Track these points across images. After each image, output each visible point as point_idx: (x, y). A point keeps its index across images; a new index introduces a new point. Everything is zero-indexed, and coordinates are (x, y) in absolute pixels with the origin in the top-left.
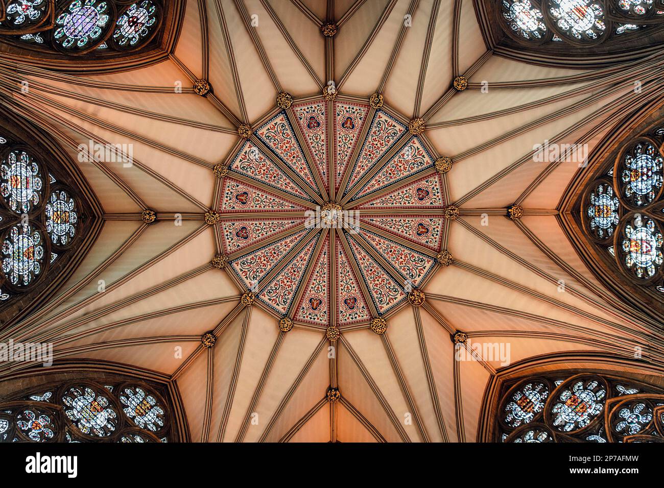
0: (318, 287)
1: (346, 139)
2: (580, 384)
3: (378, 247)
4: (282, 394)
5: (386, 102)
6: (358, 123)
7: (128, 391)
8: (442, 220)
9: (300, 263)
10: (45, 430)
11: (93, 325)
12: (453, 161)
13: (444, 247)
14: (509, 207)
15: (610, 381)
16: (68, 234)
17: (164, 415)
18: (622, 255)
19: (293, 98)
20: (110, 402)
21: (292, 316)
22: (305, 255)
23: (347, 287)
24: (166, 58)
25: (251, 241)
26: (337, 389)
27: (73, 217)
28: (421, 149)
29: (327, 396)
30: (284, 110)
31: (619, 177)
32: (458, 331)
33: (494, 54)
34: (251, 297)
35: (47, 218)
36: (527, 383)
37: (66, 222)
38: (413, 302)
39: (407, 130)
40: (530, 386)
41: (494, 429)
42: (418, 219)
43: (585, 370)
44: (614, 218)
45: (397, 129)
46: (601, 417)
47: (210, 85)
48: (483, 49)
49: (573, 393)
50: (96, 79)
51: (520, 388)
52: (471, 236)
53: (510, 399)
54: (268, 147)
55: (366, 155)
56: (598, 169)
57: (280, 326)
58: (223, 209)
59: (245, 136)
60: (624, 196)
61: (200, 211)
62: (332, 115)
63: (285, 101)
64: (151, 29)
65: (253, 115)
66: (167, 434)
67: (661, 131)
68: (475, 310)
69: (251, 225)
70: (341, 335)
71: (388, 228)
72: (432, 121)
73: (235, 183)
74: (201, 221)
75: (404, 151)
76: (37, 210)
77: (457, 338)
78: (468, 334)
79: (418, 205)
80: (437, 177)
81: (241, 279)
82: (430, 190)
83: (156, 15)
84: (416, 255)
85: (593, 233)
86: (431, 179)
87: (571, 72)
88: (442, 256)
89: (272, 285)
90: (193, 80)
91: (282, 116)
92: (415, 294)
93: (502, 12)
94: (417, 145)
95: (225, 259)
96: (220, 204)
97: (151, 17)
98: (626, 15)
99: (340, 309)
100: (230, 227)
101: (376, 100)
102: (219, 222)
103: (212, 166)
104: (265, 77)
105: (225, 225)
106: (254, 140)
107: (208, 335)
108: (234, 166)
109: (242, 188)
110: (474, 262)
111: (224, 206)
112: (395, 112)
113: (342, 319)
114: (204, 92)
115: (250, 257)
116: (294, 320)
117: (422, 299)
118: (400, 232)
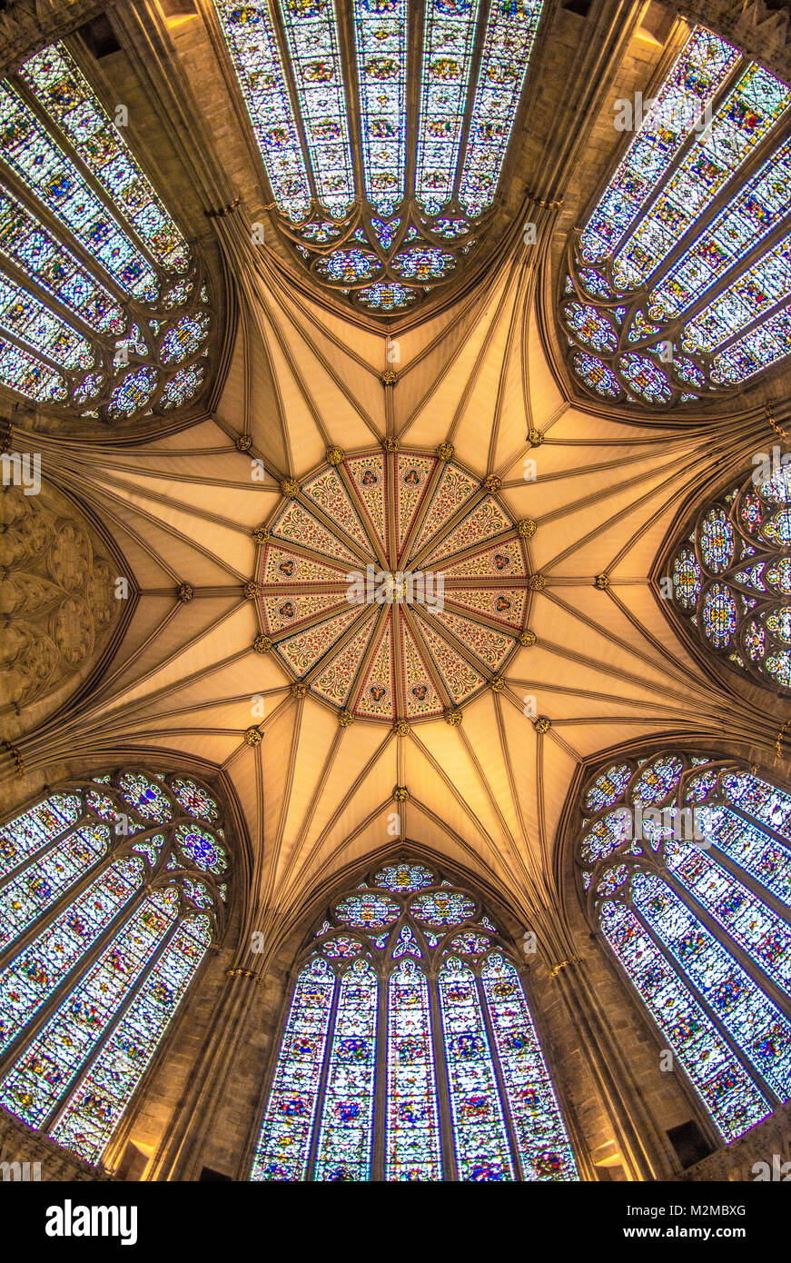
0: (484, 602)
1: (306, 571)
2: (569, 323)
3: (434, 530)
4: (603, 641)
5: (263, 525)
6: (286, 556)
7: (590, 804)
8: (400, 456)
9: (455, 624)
10: (618, 872)
11: (520, 845)
12: (330, 448)
13: (432, 452)
14: (384, 384)
15: (562, 299)
16: (421, 872)
17: (617, 766)
18: (432, 280)
19: (259, 634)
20: (599, 819)
21: (517, 633)
22: (445, 618)
23: (484, 566)
24: (225, 772)
25: (431, 683)
26: (597, 578)
27: (403, 868)
28: (316, 482)
29: (604, 589)
30: (273, 645)
31: (351, 284)
32: (528, 439)
33: (215, 412)
34: (496, 681)
35: (405, 889)
36: (575, 373)
37: (408, 874)
38: (498, 488)
39: (294, 498)
40: (578, 370)
41: (624, 409)
42: (399, 483)
43: (555, 318)
44: (394, 287)
45: (292, 511)
46: (598, 309)
47: (249, 729)
48: (210, 423)
49: (580, 330)
50: (256, 843)
51: (581, 379)
52: (418, 422)
53: (593, 390)
54: (317, 663)
55: (323, 546)
56: (342, 303)
57: (530, 644)
58: (391, 716)
59: (304, 691)
60: (371, 280)
61: (395, 740)
62: (278, 588)
63: (263, 643)
64: (199, 786)
65: (281, 682)
66: (635, 760)
67: (306, 256)
68: (503, 419)
69: (410, 683)
70: (538, 574)
71: (410, 518)
72: (284, 470)
73: (361, 702)
74: (407, 740)
75: (319, 502)
76: (398, 898)
77: (535, 440)
78: (531, 429)
79: (383, 484)
80: (349, 463)
81: (475, 693)
82: (364, 470)
83: (185, 779)
84: (443, 485)
85: (410, 305)
86: (351, 468)
87: (240, 336)
88: (443, 455)
89: (481, 656)
90: (247, 747)
91: (280, 648)
92: (489, 486)
93: (175, 408)
94: (311, 486)
95: (451, 712)
96: (386, 719)
97: (188, 785)
98: (192, 297)
99: (509, 574)
100: (413, 708)
101: (260, 535)
102: (407, 720)
103: (341, 728)
104: (237, 667)
105: (411, 713)
106: (309, 681)
107: (538, 727)
108: (341, 704)
109: (366, 695)
110: (450, 419)
111: (388, 715)
112: (274, 514)
113: (521, 572)
114: (258, 736)
115: (449, 684)
116: (522, 630)
117: (495, 478)
118: (416, 504)
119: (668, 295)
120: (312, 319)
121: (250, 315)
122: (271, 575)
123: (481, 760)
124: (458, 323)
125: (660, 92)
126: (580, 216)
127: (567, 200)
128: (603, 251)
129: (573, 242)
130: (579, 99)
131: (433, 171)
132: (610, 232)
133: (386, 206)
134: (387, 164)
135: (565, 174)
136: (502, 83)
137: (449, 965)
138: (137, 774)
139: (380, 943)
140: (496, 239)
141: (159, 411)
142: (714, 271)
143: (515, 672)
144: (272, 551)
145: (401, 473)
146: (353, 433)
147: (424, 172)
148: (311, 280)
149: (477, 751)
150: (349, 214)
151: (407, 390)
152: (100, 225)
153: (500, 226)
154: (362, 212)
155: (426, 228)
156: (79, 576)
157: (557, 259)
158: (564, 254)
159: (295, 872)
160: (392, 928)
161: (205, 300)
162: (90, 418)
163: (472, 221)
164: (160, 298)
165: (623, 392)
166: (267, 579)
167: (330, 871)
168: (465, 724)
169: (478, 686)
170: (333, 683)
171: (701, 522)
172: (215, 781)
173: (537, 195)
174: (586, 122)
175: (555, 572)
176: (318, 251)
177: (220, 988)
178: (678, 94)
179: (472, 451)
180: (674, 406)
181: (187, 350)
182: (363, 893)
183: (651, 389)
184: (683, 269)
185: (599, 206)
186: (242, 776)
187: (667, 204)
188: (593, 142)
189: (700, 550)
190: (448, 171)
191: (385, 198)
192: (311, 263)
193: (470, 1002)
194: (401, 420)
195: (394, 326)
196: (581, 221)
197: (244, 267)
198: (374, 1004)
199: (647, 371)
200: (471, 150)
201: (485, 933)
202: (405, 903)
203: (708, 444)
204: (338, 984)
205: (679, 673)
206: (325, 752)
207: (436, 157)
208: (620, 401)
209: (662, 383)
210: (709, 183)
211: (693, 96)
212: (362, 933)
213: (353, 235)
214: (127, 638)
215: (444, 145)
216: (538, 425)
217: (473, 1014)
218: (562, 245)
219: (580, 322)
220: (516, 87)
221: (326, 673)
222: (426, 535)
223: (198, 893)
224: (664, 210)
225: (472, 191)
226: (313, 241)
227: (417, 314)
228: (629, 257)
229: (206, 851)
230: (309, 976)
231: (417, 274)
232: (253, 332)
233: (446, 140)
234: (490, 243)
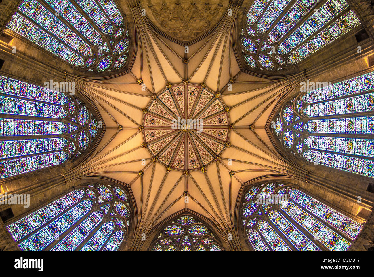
0: (180, 155)
1: (191, 100)
2: (268, 185)
3: (204, 141)
4: (167, 193)
5: (207, 86)
6: (196, 93)
7: (116, 188)
8: (227, 130)
9: (174, 146)
10: (94, 196)
11: (103, 165)
12: (230, 108)
13: (228, 140)
14: (250, 126)
15: (276, 183)
16: (95, 134)
17: (127, 197)
18: (283, 141)
19: (172, 84)
20: (111, 190)
21: (171, 166)
22: (176, 143)
23: (192, 156)
24: (129, 72)
25: (155, 138)
26: (187, 192)
28: (220, 103)
29: (184, 194)
30: (168, 88)
31: (282, 115)
32: (232, 171)
33: (243, 72)
34: (155, 159)
35: (90, 128)
36: (252, 186)
37: (95, 129)
38: (216, 161)
39: (215, 96)
40: (254, 187)
41: (241, 202)
42: (219, 130)
43: (270, 180)
44: (281, 129)
45: (211, 96)
47: (142, 80)
48: (239, 70)
49: (266, 188)
50: (106, 81)
51: (250, 188)
52: (238, 137)
53: (247, 192)
54: (162, 102)
55: (199, 105)
56: (277, 112)
57: (166, 170)
58: (145, 125)
59: (154, 98)
60: (283, 122)
61: (137, 126)
62: (186, 90)
63: (169, 85)
64: (125, 64)
65: (157, 90)
66: (129, 202)
67: (292, 101)
68: (238, 163)
69: (155, 132)
70: (189, 173)
71: (207, 133)
72: (223, 93)
73: (150, 116)
74: (137, 130)
75: (213, 104)
76: (87, 126)
77: (232, 173)
78: (235, 172)
79: (219, 124)
80: (226, 114)
81: (152, 152)
82: (223, 119)
83: (127, 59)
84: (218, 144)
85: (275, 134)
86: (224, 115)
87: (267, 80)
88: (227, 144)
89: (163, 154)
90: (136, 79)
91: (167, 91)
92: (217, 158)
93: (244, 59)
94: (218, 102)
95: (146, 144)
96: (144, 124)
97: (125, 60)
98: (279, 65)
99: (189, 164)
100: (147, 132)
101: (203, 85)
102: (144, 130)
103: (142, 109)
104: (162, 77)
105: (146, 132)
106: (157, 100)
107: (140, 172)
108: (149, 110)
109: (152, 118)
110: (239, 146)
111: (145, 124)
112: (210, 90)
113: (190, 168)
114: (140, 83)
115: (155, 144)
116: (171, 168)
117: (220, 160)
118: (212, 135)
119: (277, 216)
120: (271, 103)
121: (273, 83)
122: (190, 88)
123: (130, 154)
124: (269, 149)
125: (342, 214)
126: (302, 188)
127: (308, 184)
128: (291, 196)
129: (294, 186)
130: (340, 188)
131: (318, 142)
132: (297, 198)
133: (307, 127)
134: (320, 127)
135: (316, 184)
136: (345, 164)
137: (66, 141)
138: (129, 44)
139: (73, 119)
140: (296, 162)
141: (243, 54)
142: (284, 231)
143: (158, 165)
144: (198, 89)
145: (222, 130)
146: (235, 115)
147: (317, 139)
148: (284, 103)
149: (133, 152)
150: (304, 115)
151: (248, 133)
152: (302, 36)
153: (300, 163)
154: (305, 119)
155: (300, 140)
156: (192, 27)
157: (289, 181)
158: (290, 183)
159: (97, 94)
160: (78, 124)
161: (278, 69)
162: (241, 32)
163: (302, 154)
164: (279, 55)
165: (246, 201)
166: (189, 87)
167: (97, 104)
168: (142, 149)
169: (154, 153)
170: (155, 107)
171: (204, 225)
172: (126, 69)
173: (309, 175)
174: (333, 191)
175: (190, 179)
176: (293, 105)
177: (60, 68)
178: (341, 220)
179: (228, 153)
180: (241, 217)
181: (262, 63)
182: (89, 115)
183: (247, 210)
184: (285, 221)
185: (306, 194)
186: (128, 78)
187: (306, 216)
188: (326, 193)
189: (196, 225)
190: (318, 146)
191: (309, 127)
192: (289, 103)
193: (54, 147)
194: (238, 130)
195: (269, 129)
196: (301, 189)
197: (288, 81)
198: (54, 117)
199: (253, 209)
200: (324, 154)
201: (75, 153)
202: (86, 128)
203: (229, 228)
204: (61, 106)
205: (156, 217)
206: (134, 104)
207: (322, 143)
208: (243, 200)
209: (249, 214)
210: (312, 230)
211: (340, 225)
212: (76, 114)
213: (298, 116)
214: (172, 42)
215: (326, 145)
216: (236, 174)
217: (50, 148)
218: (293, 183)
219: (269, 188)
220: (344, 168)
221: (159, 105)
222: (202, 138)
223: (91, 62)
224: (304, 215)
225: (311, 154)
226: (296, 104)
227: (272, 136)
228: (289, 204)
229: (104, 66)
230: (63, 97)
231: (285, 136)
232: (267, 84)
233: (328, 146)
234: (294, 160)
